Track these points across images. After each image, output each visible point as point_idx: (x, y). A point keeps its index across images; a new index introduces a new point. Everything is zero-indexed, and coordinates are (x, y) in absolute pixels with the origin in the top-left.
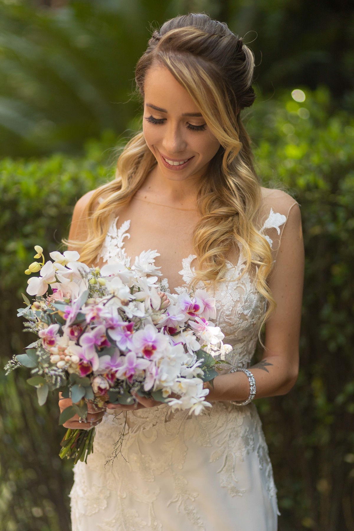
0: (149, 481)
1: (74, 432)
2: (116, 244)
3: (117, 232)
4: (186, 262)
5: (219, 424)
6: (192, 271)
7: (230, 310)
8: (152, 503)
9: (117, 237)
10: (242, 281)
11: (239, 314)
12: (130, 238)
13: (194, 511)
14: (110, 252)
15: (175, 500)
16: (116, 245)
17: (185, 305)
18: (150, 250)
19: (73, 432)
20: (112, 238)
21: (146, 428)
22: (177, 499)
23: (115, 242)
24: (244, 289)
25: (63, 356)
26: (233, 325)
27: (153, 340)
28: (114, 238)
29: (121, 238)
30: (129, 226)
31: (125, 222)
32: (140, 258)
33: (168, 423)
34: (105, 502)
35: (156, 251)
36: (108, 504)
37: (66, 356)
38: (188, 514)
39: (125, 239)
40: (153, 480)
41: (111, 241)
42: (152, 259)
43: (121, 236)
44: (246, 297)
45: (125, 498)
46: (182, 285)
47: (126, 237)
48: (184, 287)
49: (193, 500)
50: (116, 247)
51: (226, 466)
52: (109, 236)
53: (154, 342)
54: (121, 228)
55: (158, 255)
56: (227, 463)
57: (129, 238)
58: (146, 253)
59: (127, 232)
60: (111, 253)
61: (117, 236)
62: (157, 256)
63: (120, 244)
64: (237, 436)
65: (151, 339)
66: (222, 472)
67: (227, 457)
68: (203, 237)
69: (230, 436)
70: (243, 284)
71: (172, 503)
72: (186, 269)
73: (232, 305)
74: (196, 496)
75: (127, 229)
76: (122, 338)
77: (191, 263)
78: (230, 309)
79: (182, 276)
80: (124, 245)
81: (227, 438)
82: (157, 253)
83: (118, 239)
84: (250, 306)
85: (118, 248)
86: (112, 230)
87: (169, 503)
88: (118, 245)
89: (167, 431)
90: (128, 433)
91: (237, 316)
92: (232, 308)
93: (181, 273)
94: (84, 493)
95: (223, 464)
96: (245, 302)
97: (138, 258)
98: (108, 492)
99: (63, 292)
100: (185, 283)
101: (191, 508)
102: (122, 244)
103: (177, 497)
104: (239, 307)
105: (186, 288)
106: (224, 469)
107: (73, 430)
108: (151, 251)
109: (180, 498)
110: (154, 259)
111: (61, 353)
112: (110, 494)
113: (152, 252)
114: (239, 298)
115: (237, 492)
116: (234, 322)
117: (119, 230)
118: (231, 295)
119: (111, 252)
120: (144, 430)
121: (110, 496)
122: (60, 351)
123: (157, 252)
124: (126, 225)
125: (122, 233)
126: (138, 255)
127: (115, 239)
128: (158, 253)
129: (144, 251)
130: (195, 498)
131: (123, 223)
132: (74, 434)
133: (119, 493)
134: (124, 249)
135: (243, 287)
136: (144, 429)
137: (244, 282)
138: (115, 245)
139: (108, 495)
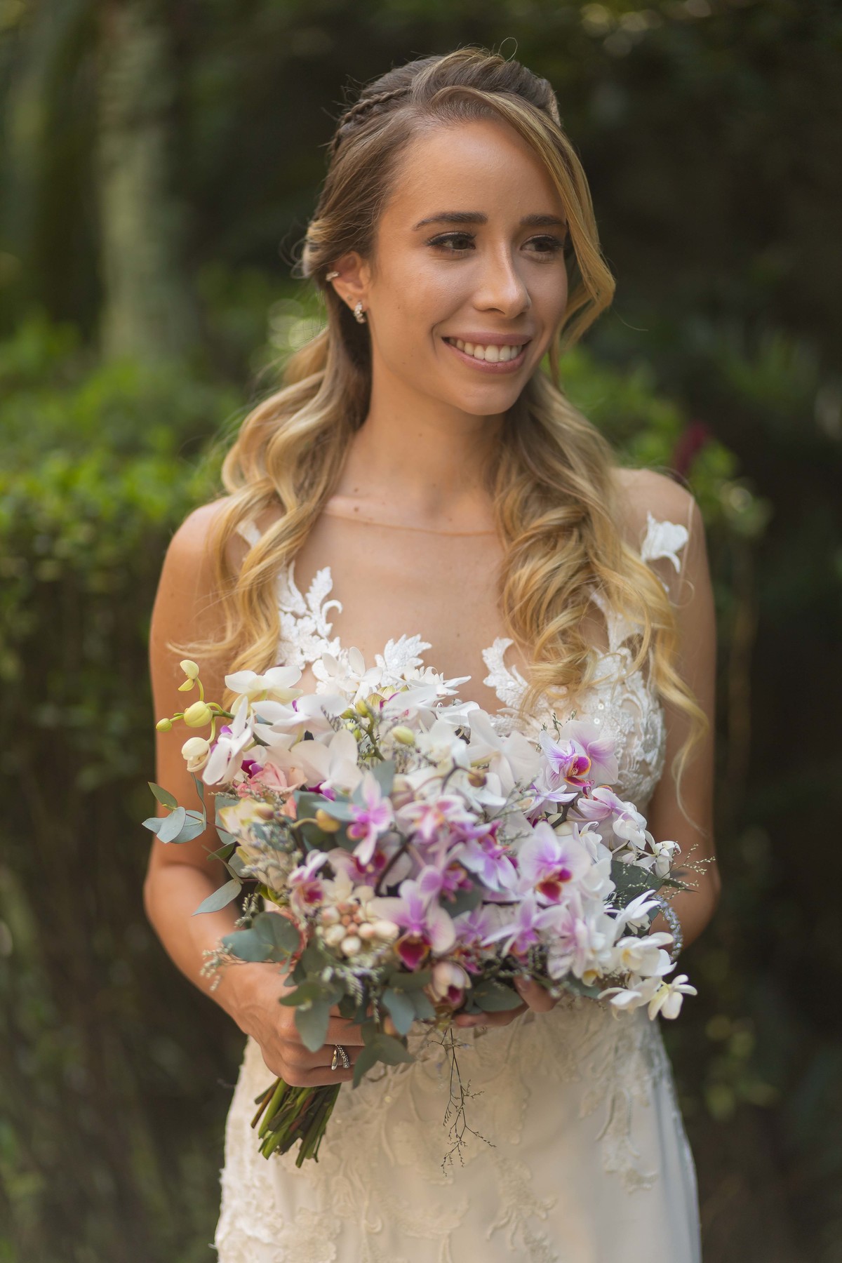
0: (443, 1183)
1: (298, 1092)
2: (313, 630)
3: (306, 601)
4: (493, 655)
5: (593, 1028)
6: (511, 674)
7: (619, 755)
8: (450, 1236)
9: (308, 613)
10: (630, 687)
11: (638, 762)
12: (343, 612)
13: (546, 1243)
14: (302, 652)
15: (502, 1223)
16: (315, 633)
17: (558, 762)
18: (404, 636)
19: (294, 1093)
20: (297, 616)
21: (429, 1056)
22: (506, 1220)
23: (307, 625)
24: (638, 703)
25: (352, 927)
26: (625, 790)
27: (557, 858)
28: (302, 617)
29: (321, 613)
30: (331, 581)
31: (319, 573)
32: (385, 657)
33: (481, 1039)
34: (332, 1247)
35: (419, 637)
36: (338, 1252)
37: (359, 924)
38: (533, 1251)
39: (331, 615)
40: (450, 1182)
41: (295, 625)
42: (413, 657)
43: (318, 608)
44: (644, 721)
45: (377, 1234)
46: (498, 711)
47: (332, 611)
48: (503, 714)
49: (544, 1216)
50: (316, 637)
51: (614, 1121)
52: (286, 613)
53: (561, 861)
54: (311, 588)
55: (427, 646)
56: (616, 1115)
57: (340, 611)
58: (397, 645)
59: (329, 597)
60: (305, 654)
61: (308, 609)
62: (424, 648)
63: (323, 629)
64: (630, 1049)
65: (553, 856)
66: (606, 1138)
67: (614, 1101)
68: (531, 587)
69: (617, 1050)
70: (633, 692)
71: (495, 1229)
72: (497, 672)
73: (621, 743)
74: (549, 1206)
75: (328, 589)
76: (486, 863)
77: (504, 657)
78: (618, 753)
79: (493, 689)
80: (333, 629)
81: (611, 1057)
82: (423, 643)
83: (313, 617)
84: (654, 740)
85: (321, 638)
86: (289, 597)
87: (489, 1232)
88: (320, 631)
89: (482, 1058)
90: (386, 1074)
91: (633, 768)
92: (622, 751)
93: (490, 681)
94: (275, 1232)
95: (607, 1119)
96: (646, 733)
97: (382, 659)
98: (338, 1223)
99: (280, 767)
100: (503, 705)
101: (539, 1235)
102: (328, 627)
103: (507, 1213)
104: (637, 746)
105: (506, 716)
106: (609, 1130)
107: (293, 1089)
108: (407, 638)
109: (514, 1215)
110: (420, 656)
111: (347, 918)
112: (342, 1226)
113: (410, 640)
114: (634, 725)
115: (640, 1181)
116: (628, 783)
117: (308, 595)
118: (616, 721)
119: (304, 650)
120: (426, 1063)
121: (342, 1232)
122: (342, 915)
123: (421, 641)
124: (322, 581)
125: (320, 601)
126: (381, 652)
127: (306, 619)
128: (426, 642)
129: (392, 640)
130: (546, 1210)
131: (315, 576)
132: (297, 1097)
133: (364, 1222)
134: (337, 640)
135: (635, 699)
136: (425, 1059)
137: (634, 688)
138: (311, 633)
139: (338, 1231)
